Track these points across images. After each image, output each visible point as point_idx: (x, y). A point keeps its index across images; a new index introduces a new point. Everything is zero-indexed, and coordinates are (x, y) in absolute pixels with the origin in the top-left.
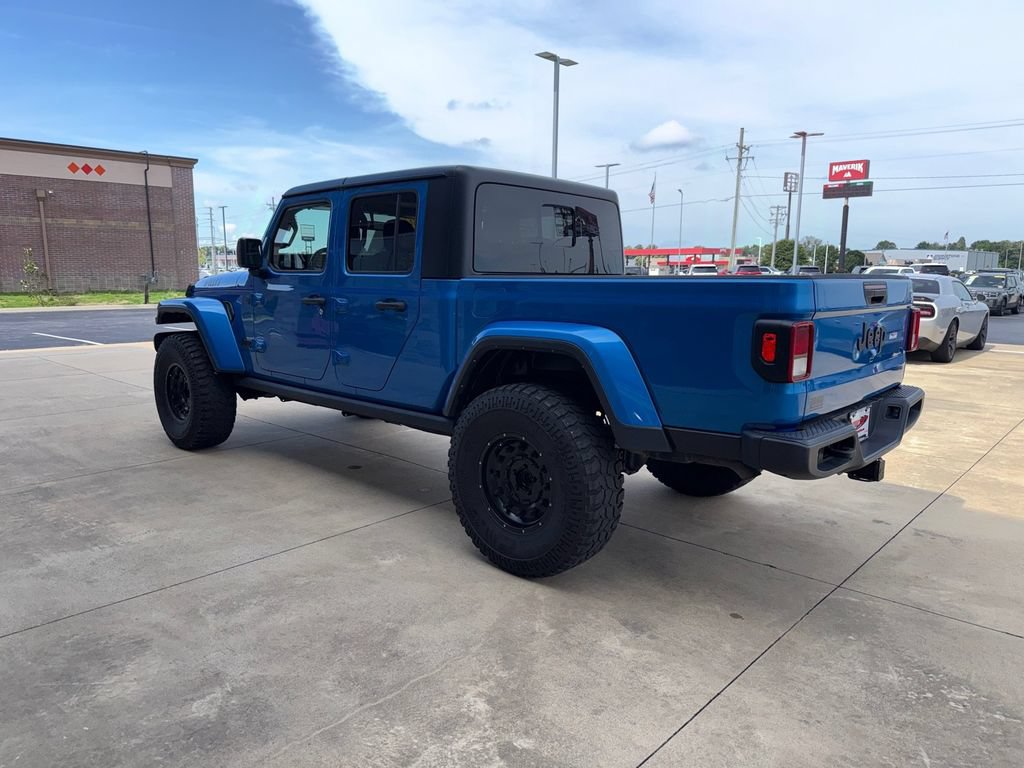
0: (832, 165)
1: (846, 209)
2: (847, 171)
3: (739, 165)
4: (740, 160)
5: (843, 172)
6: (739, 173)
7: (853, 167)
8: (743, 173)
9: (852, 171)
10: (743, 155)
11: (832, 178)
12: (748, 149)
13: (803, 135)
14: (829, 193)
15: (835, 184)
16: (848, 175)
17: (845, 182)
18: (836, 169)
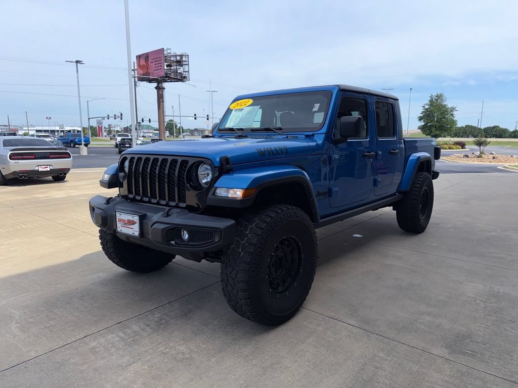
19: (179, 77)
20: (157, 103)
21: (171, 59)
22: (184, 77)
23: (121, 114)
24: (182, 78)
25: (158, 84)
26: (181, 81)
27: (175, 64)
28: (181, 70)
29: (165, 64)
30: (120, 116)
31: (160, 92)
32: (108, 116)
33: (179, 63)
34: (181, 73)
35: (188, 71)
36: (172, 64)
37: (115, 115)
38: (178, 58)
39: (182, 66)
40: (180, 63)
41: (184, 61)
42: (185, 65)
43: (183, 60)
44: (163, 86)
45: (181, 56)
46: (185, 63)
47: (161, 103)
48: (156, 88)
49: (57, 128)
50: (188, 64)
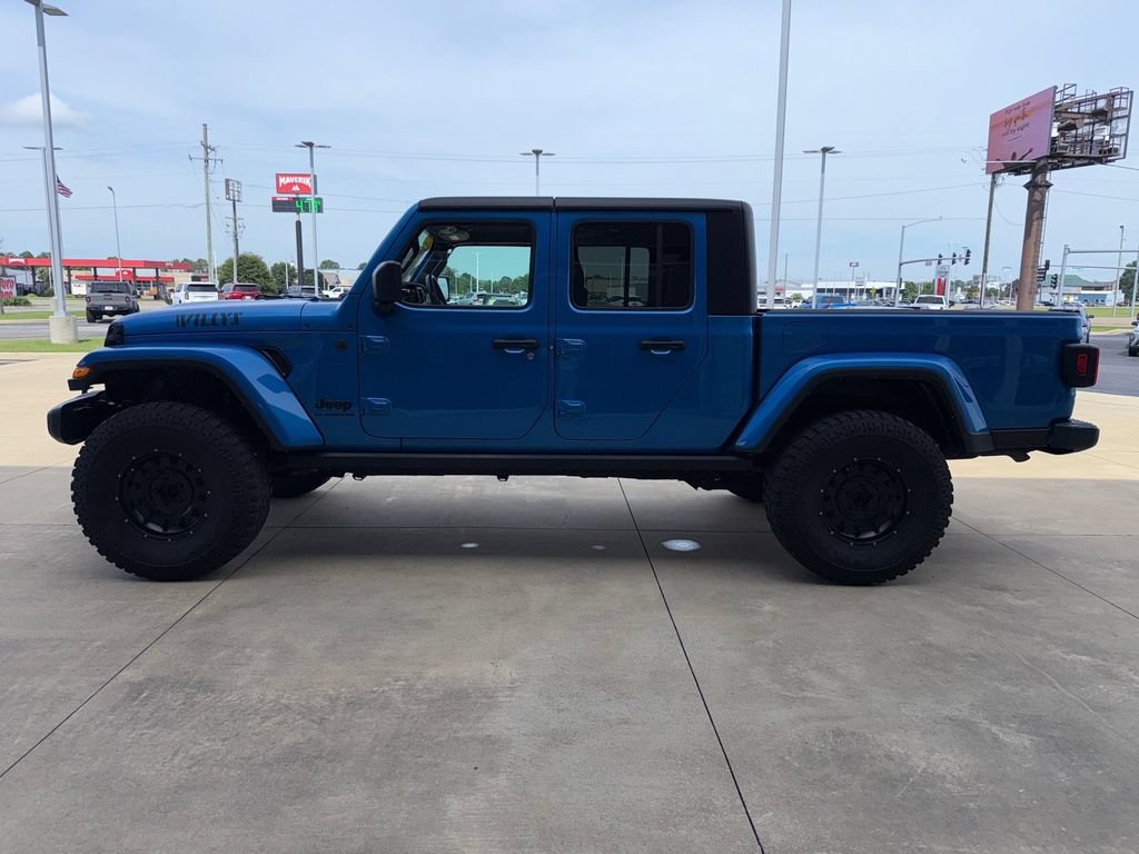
0: (278, 176)
1: (299, 224)
2: (294, 184)
3: (207, 167)
4: (207, 161)
5: (291, 185)
6: (207, 177)
7: (301, 180)
8: (211, 177)
9: (300, 185)
10: (210, 156)
11: (281, 189)
12: (213, 150)
13: (310, 145)
14: (278, 206)
15: (284, 197)
16: (296, 188)
17: (294, 196)
18: (283, 181)
19: (1095, 154)
20: (1024, 222)
21: (1082, 109)
22: (1110, 150)
23: (969, 252)
24: (1104, 155)
25: (1034, 177)
26: (1101, 163)
27: (1087, 121)
28: (1103, 133)
29: (1056, 124)
30: (964, 256)
31: (1037, 196)
32: (940, 256)
33: (1103, 118)
34: (1101, 142)
35: (1126, 135)
36: (1078, 123)
37: (954, 255)
38: (1102, 104)
39: (1108, 122)
40: (1102, 116)
41: (1119, 109)
42: (1118, 118)
43: (1116, 106)
44: (1047, 179)
45: (1111, 97)
46: (1120, 114)
47: (1035, 223)
48: (1027, 186)
49: (853, 285)
50: (1128, 116)
